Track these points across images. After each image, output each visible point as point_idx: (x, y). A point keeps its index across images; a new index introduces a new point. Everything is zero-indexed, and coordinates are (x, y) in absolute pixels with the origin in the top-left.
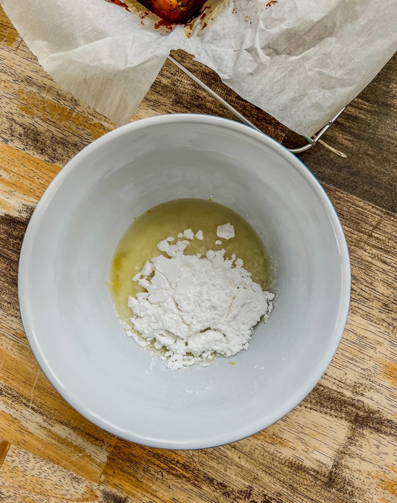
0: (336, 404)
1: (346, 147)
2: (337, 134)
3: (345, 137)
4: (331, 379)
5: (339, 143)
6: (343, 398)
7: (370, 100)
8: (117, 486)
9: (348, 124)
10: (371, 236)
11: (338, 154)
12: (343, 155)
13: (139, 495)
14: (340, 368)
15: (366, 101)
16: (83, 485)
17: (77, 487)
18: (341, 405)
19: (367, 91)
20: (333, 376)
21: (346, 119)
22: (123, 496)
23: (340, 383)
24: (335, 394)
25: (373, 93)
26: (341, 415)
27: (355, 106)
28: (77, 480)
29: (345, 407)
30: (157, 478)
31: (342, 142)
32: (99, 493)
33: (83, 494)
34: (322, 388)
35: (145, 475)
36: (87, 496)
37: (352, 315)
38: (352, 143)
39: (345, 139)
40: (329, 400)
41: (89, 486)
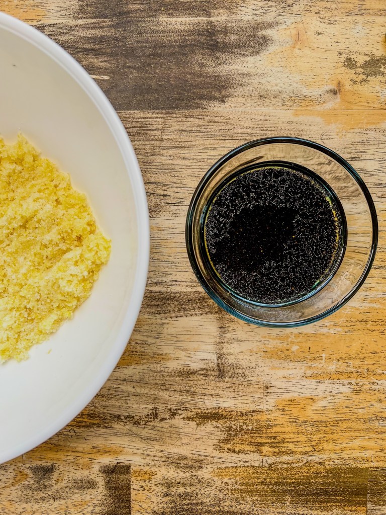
0: (197, 303)
1: (105, 69)
2: (92, 60)
3: (100, 60)
4: (183, 284)
5: (97, 68)
6: (200, 295)
7: (107, 16)
8: (40, 458)
9: (97, 47)
10: (162, 140)
11: (101, 78)
12: (106, 78)
13: (63, 457)
14: (186, 270)
15: (105, 18)
16: (11, 470)
17: (6, 474)
18: (202, 302)
19: (101, 8)
20: (183, 280)
21: (93, 42)
22: (49, 464)
23: (192, 283)
24: (192, 295)
25: (108, 8)
26: (205, 311)
27: (96, 27)
28: (3, 468)
29: (206, 302)
30: (71, 436)
31: (99, 66)
32: (27, 471)
33: (14, 478)
34: (178, 295)
35: (60, 438)
36: (19, 477)
37: (176, 218)
38: (109, 63)
39: (101, 62)
40: (189, 302)
41: (16, 469)
